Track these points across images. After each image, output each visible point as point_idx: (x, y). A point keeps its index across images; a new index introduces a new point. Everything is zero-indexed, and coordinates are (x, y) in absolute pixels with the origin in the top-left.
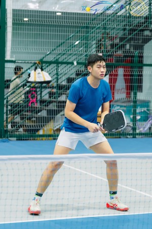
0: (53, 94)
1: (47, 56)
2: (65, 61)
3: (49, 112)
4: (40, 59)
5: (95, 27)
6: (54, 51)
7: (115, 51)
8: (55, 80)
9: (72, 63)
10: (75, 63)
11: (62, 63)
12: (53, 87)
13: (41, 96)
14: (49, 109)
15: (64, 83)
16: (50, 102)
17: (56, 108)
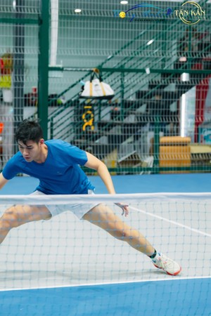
0: (116, 114)
1: (108, 62)
2: (133, 68)
3: (111, 138)
4: (97, 65)
5: (176, 20)
6: (118, 55)
7: (205, 54)
8: (119, 94)
9: (144, 71)
10: (148, 71)
11: (129, 71)
12: (116, 104)
13: (99, 117)
14: (111, 134)
15: (132, 99)
16: (112, 125)
17: (120, 134)
